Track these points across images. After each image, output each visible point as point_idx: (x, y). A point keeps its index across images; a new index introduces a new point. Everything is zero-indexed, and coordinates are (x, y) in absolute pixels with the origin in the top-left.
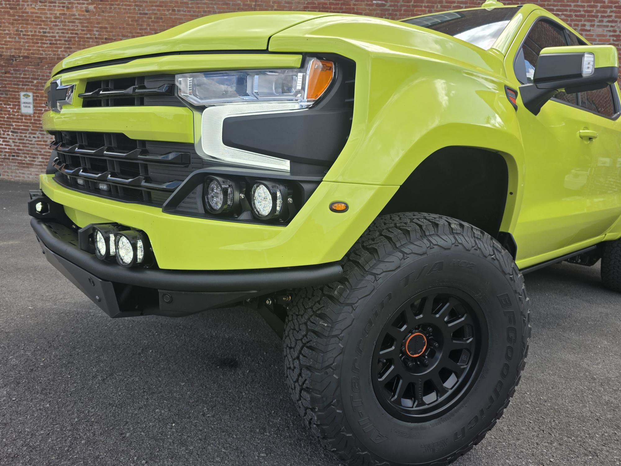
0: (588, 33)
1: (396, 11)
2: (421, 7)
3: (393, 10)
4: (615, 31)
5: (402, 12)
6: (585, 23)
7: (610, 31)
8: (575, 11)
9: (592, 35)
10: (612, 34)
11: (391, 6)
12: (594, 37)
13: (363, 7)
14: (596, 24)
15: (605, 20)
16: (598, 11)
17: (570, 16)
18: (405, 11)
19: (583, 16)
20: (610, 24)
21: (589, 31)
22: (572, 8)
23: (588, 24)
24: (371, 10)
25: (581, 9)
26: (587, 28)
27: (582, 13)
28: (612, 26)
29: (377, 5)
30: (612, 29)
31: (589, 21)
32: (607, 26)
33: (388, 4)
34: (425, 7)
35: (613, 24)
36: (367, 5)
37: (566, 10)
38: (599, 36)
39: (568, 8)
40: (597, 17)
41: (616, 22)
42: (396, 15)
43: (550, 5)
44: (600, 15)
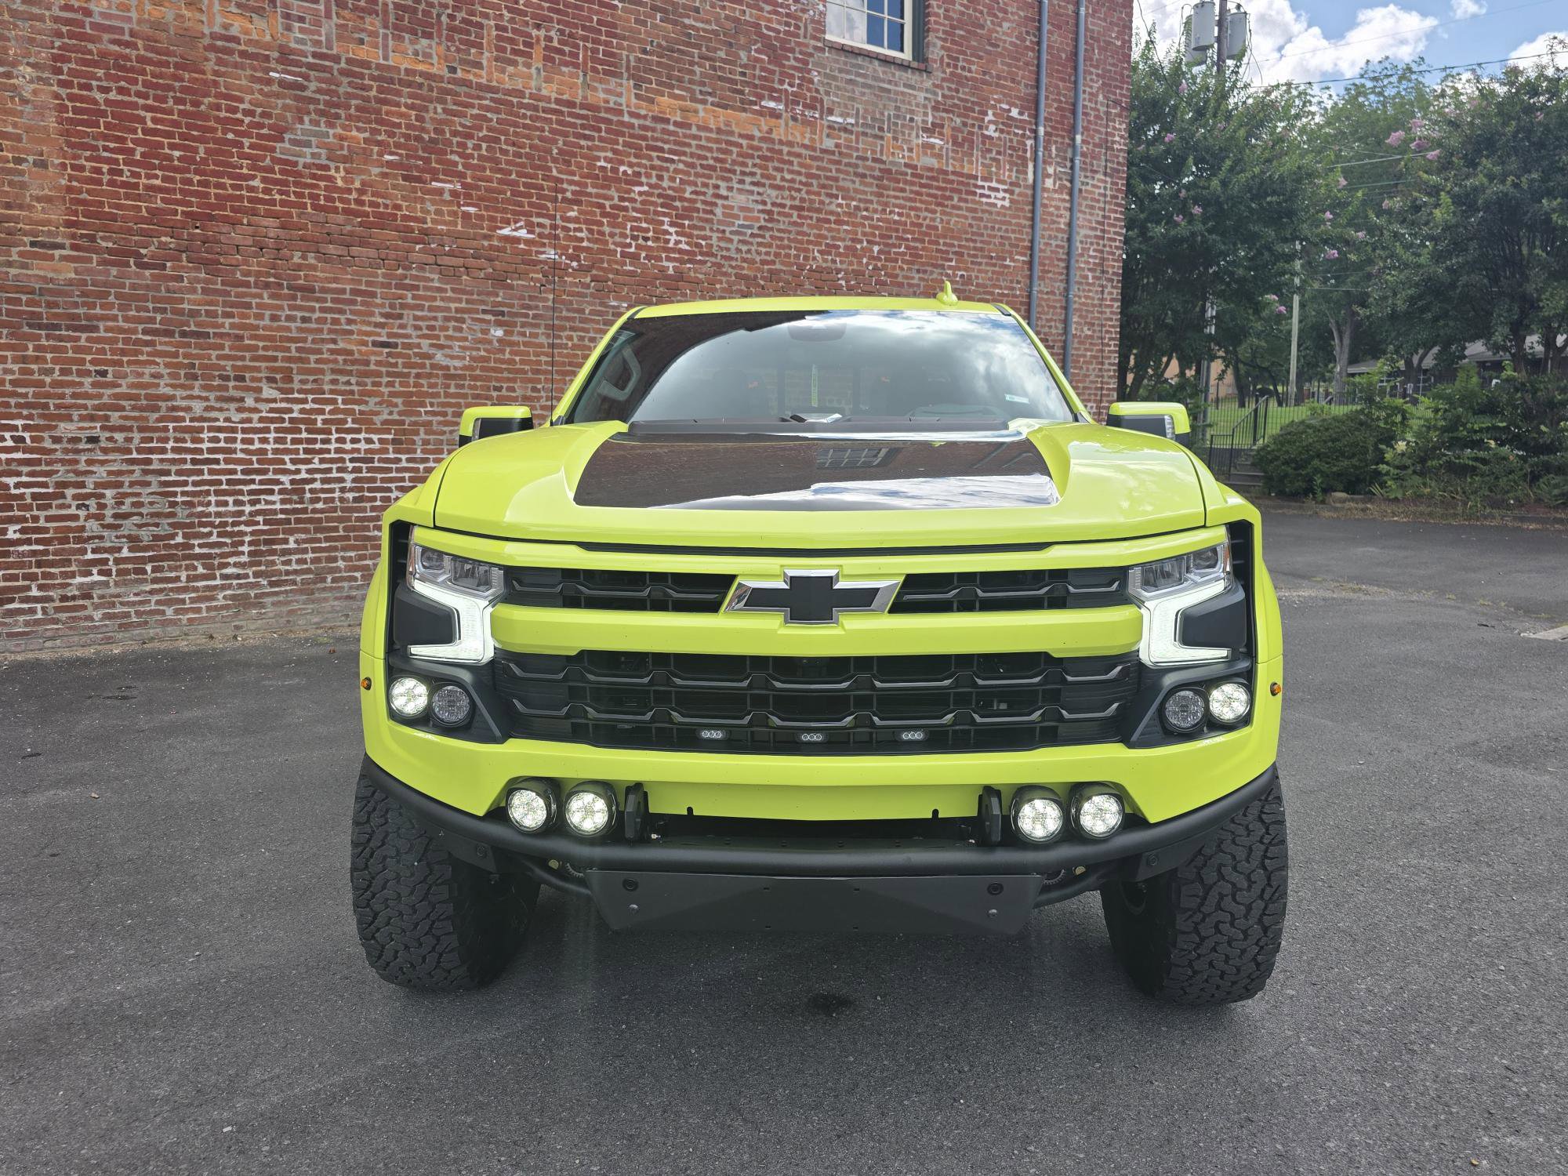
0: (726, 203)
1: (337, 106)
2: (398, 105)
3: (326, 103)
4: (764, 203)
5: (352, 111)
6: (719, 183)
7: (757, 201)
8: (700, 157)
9: (732, 208)
10: (761, 207)
11: (319, 91)
12: (736, 211)
13: (244, 82)
14: (736, 186)
15: (748, 179)
16: (734, 162)
17: (692, 165)
18: (358, 108)
19: (713, 168)
20: (756, 189)
21: (726, 198)
22: (693, 150)
23: (723, 184)
24: (266, 95)
25: (709, 155)
26: (724, 192)
27: (711, 162)
28: (759, 193)
29: (282, 83)
30: (759, 198)
31: (724, 179)
32: (752, 193)
33: (313, 86)
34: (406, 106)
35: (761, 190)
36: (253, 79)
37: (684, 154)
38: (742, 209)
39: (688, 150)
40: (734, 172)
41: (764, 185)
42: (337, 116)
43: (656, 139)
44: (738, 169)
